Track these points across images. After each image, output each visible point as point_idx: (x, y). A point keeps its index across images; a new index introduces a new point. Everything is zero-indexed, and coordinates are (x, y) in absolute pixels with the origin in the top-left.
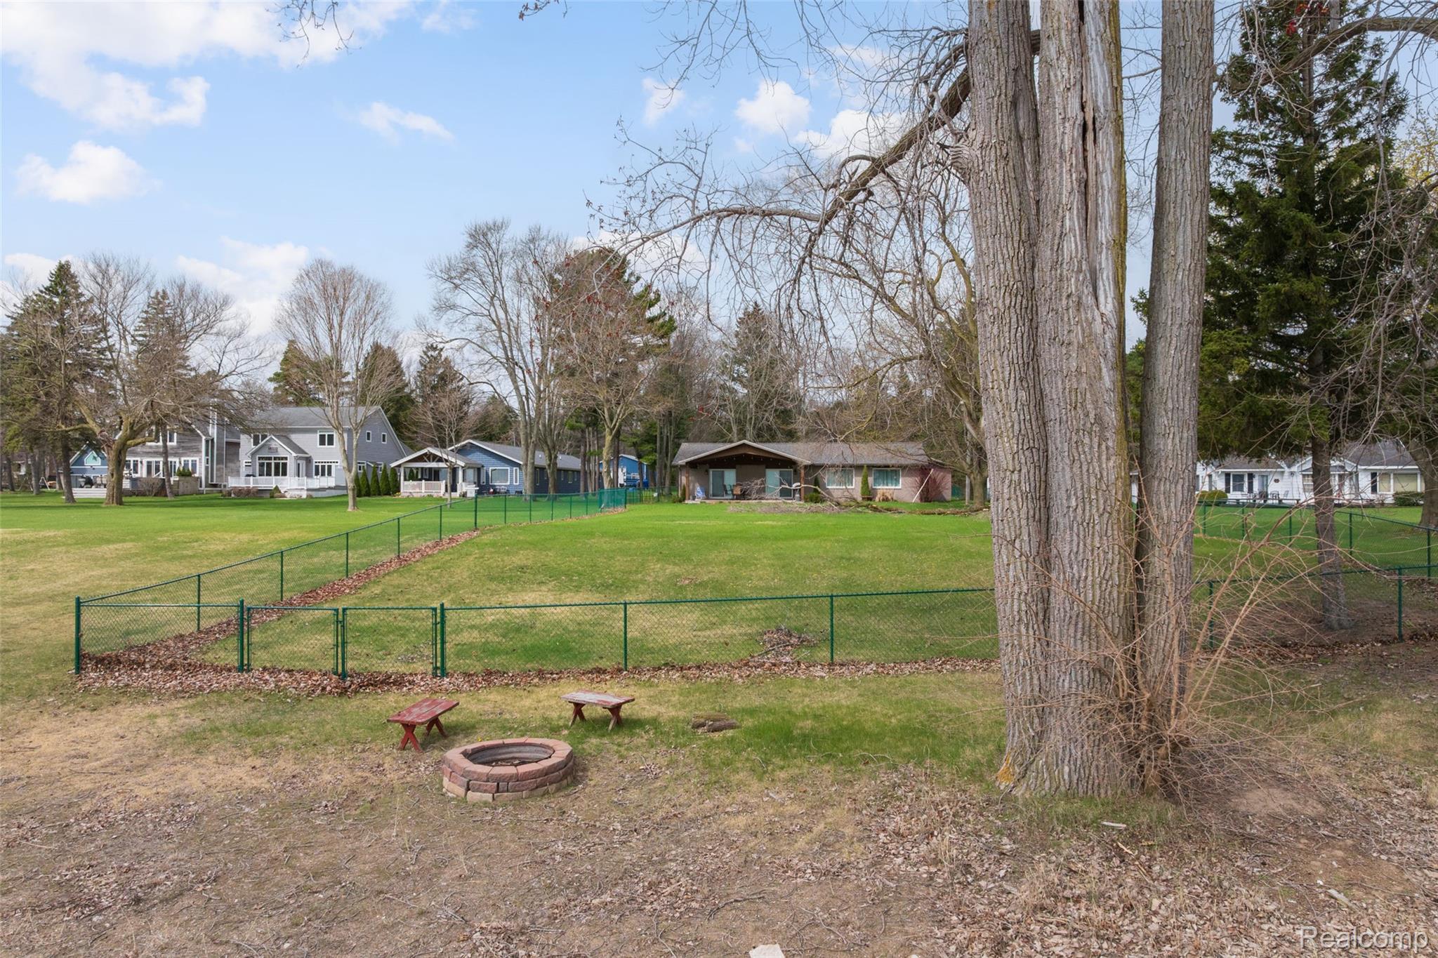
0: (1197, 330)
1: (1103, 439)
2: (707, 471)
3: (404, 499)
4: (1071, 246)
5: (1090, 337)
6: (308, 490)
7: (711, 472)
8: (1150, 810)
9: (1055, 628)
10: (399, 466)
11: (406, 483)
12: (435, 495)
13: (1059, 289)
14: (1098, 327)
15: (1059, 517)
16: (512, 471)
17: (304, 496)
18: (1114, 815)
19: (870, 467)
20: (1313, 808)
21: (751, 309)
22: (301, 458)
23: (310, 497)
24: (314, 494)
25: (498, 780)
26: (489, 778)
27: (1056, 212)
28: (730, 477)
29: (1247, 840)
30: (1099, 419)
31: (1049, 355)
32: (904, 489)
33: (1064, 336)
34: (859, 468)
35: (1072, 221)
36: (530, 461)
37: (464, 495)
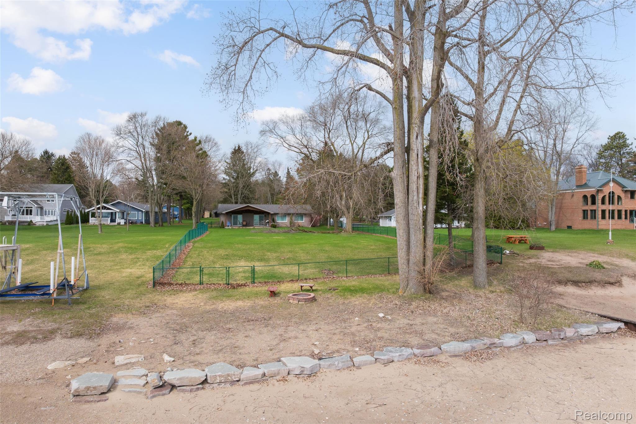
0: (434, 211)
1: (420, 231)
2: (231, 215)
3: (91, 226)
4: (415, 198)
5: (418, 214)
6: (46, 222)
7: (233, 216)
8: (428, 295)
9: (410, 265)
10: (89, 211)
11: (92, 219)
12: (106, 224)
13: (413, 205)
14: (420, 212)
15: (411, 244)
16: (138, 214)
17: (45, 225)
18: (422, 296)
19: (293, 214)
20: (452, 294)
21: (237, 148)
22: (39, 207)
23: (47, 225)
24: (50, 224)
25: (305, 299)
26: (303, 299)
27: (413, 191)
28: (240, 218)
29: (443, 299)
30: (419, 228)
31: (411, 217)
32: (304, 222)
33: (414, 213)
34: (289, 214)
35: (415, 193)
36: (153, 210)
37: (119, 224)
